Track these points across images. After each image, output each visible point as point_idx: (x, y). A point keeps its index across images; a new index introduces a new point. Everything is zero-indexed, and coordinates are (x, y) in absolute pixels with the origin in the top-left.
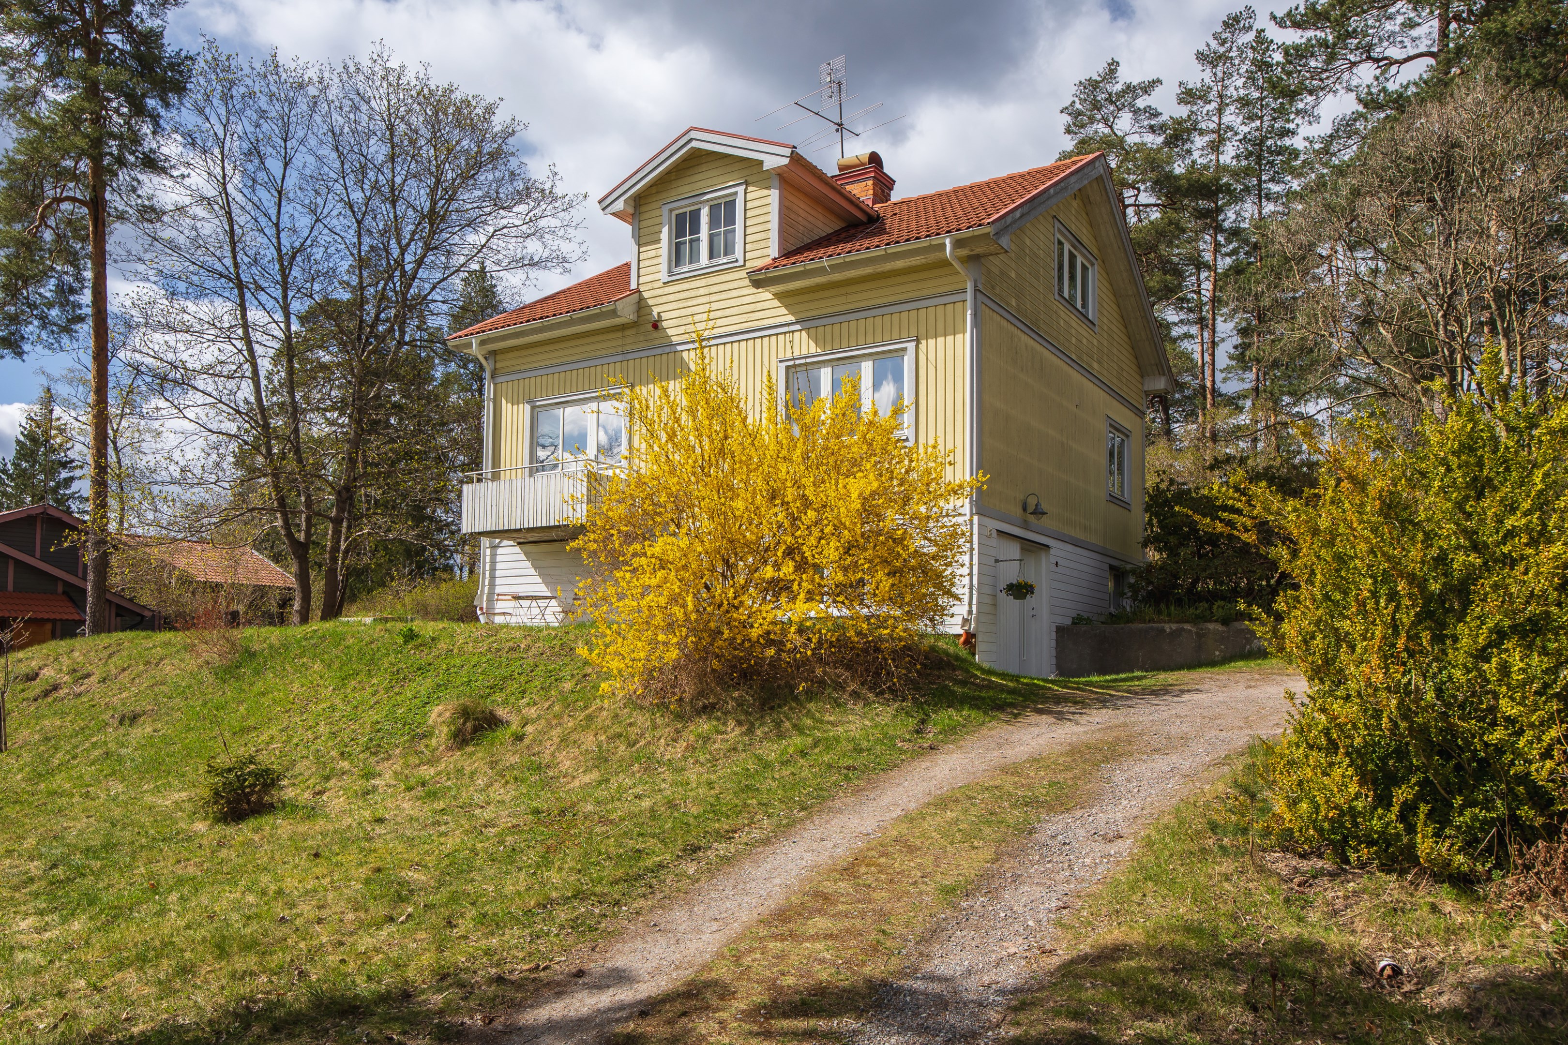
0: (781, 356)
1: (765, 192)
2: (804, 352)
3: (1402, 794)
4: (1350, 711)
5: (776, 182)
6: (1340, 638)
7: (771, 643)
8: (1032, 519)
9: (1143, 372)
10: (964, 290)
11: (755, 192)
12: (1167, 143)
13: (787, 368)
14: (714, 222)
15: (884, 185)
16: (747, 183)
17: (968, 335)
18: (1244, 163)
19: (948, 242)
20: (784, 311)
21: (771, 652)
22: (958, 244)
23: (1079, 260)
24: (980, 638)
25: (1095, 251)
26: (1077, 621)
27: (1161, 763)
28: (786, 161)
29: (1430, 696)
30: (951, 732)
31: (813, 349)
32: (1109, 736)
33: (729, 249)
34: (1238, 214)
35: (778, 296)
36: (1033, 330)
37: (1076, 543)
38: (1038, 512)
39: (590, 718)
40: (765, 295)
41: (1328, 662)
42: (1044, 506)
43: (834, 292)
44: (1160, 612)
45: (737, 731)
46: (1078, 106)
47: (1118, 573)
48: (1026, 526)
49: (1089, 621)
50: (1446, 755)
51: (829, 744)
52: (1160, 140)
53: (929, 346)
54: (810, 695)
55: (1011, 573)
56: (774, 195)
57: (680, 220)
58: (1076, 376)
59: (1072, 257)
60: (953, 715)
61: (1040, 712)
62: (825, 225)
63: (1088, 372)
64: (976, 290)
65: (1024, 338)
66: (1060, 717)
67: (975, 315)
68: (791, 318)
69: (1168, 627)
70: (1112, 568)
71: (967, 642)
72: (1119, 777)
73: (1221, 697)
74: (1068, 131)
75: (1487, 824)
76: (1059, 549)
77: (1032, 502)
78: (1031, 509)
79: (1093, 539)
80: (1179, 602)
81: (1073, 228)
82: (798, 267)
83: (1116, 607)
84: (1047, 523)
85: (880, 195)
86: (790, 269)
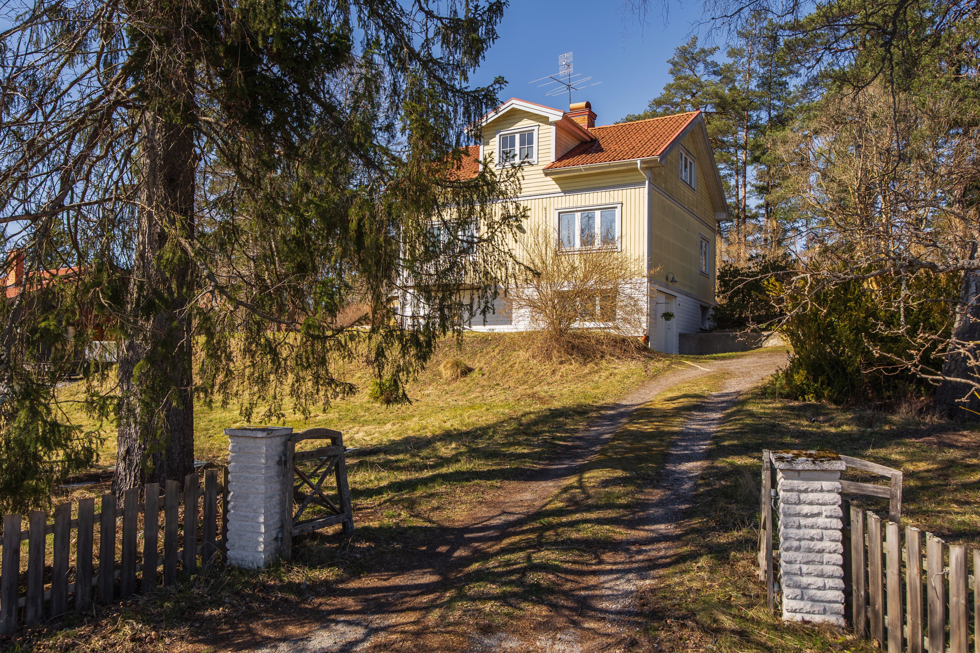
0: (556, 207)
1: (548, 130)
2: (567, 206)
5: (554, 126)
8: (670, 284)
9: (715, 210)
10: (644, 183)
11: (543, 130)
13: (559, 213)
14: (522, 143)
15: (593, 117)
16: (539, 125)
17: (646, 203)
19: (639, 162)
20: (557, 186)
22: (642, 162)
23: (689, 160)
24: (650, 337)
25: (695, 155)
26: (687, 331)
28: (561, 118)
30: (659, 372)
31: (572, 205)
32: (721, 373)
33: (531, 157)
34: (758, 116)
35: (554, 179)
36: (671, 196)
37: (687, 295)
38: (673, 281)
40: (549, 178)
42: (676, 279)
44: (726, 327)
47: (704, 309)
48: (667, 287)
51: (616, 375)
52: (719, 78)
53: (627, 206)
54: (602, 358)
55: (662, 309)
56: (553, 133)
57: (505, 140)
58: (687, 216)
59: (686, 159)
62: (572, 143)
63: (692, 213)
64: (649, 183)
65: (667, 201)
67: (649, 194)
68: (560, 190)
70: (701, 306)
71: (646, 339)
72: (728, 384)
74: (671, 73)
75: (845, 387)
76: (680, 298)
77: (670, 276)
78: (670, 279)
79: (694, 293)
81: (686, 146)
82: (567, 168)
83: (703, 325)
84: (676, 285)
85: (591, 124)
86: (563, 169)
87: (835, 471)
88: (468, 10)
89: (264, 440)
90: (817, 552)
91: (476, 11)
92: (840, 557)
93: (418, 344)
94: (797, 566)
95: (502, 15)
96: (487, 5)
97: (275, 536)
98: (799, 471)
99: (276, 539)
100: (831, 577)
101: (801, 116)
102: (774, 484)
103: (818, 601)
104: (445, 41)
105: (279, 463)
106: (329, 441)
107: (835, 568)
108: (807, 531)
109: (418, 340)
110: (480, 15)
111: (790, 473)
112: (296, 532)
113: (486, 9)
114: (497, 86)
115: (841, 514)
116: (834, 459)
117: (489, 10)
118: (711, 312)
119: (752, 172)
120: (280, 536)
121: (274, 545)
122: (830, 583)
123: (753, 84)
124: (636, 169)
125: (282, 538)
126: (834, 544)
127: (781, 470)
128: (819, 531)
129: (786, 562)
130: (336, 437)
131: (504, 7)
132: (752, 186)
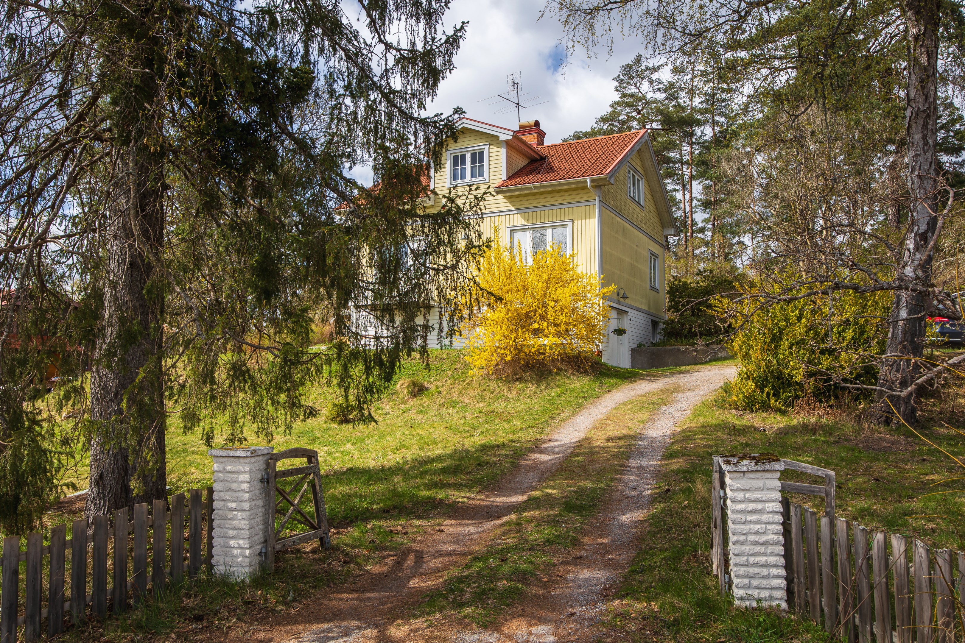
0: (508, 225)
1: (499, 149)
2: (519, 224)
3: (766, 390)
4: (752, 367)
5: (504, 145)
6: (751, 347)
7: (541, 354)
8: (621, 300)
9: (663, 226)
10: (594, 200)
11: (493, 149)
12: (667, 98)
13: (511, 231)
14: (473, 161)
15: (541, 135)
16: (490, 144)
17: (596, 220)
18: (704, 105)
19: (588, 180)
20: (509, 204)
21: (542, 357)
22: (592, 181)
23: (636, 177)
24: (604, 353)
25: (642, 172)
26: (640, 346)
27: (692, 393)
28: (511, 137)
29: (775, 362)
30: (613, 387)
31: (523, 222)
32: (673, 386)
33: (481, 174)
34: (702, 132)
35: (506, 198)
36: (620, 213)
37: (638, 310)
38: (624, 297)
39: (468, 384)
40: (500, 196)
41: (747, 354)
42: (627, 294)
43: (533, 197)
44: (677, 341)
45: (534, 387)
46: (622, 77)
47: (655, 324)
48: (619, 303)
49: (644, 346)
50: (778, 378)
51: (572, 391)
52: (664, 95)
53: (578, 223)
54: (557, 374)
55: (614, 325)
56: (503, 151)
57: (456, 158)
58: (636, 232)
59: (634, 176)
60: (613, 381)
61: (642, 379)
62: (522, 162)
63: (641, 230)
64: (600, 201)
65: (617, 218)
66: (650, 380)
67: (599, 211)
68: (512, 208)
69: (683, 348)
70: (652, 321)
71: (599, 355)
72: (680, 396)
73: (709, 373)
74: (617, 90)
75: (789, 397)
76: (632, 313)
77: (621, 292)
78: (621, 295)
79: (645, 308)
80: (686, 337)
81: (634, 164)
82: (518, 187)
83: (654, 339)
84: (627, 301)
85: (540, 142)
86: (514, 187)
87: (776, 471)
88: (426, 42)
89: (248, 460)
90: (762, 544)
91: (433, 42)
92: (782, 548)
93: (381, 364)
94: (745, 558)
95: (459, 47)
96: (444, 38)
97: (259, 551)
98: (744, 472)
99: (260, 554)
100: (775, 566)
101: (743, 133)
102: (723, 485)
103: (763, 588)
104: (404, 72)
105: (262, 480)
106: (305, 460)
107: (778, 558)
108: (752, 526)
109: (381, 360)
110: (437, 48)
111: (736, 475)
112: (278, 547)
113: (443, 41)
114: (456, 116)
115: (782, 510)
116: (774, 461)
117: (446, 42)
118: (662, 326)
119: (697, 187)
120: (263, 551)
121: (257, 559)
122: (775, 571)
123: (697, 102)
124: (586, 188)
125: (265, 553)
126: (776, 537)
127: (729, 472)
128: (763, 526)
129: (735, 555)
130: (311, 456)
131: (461, 40)
132: (698, 200)
